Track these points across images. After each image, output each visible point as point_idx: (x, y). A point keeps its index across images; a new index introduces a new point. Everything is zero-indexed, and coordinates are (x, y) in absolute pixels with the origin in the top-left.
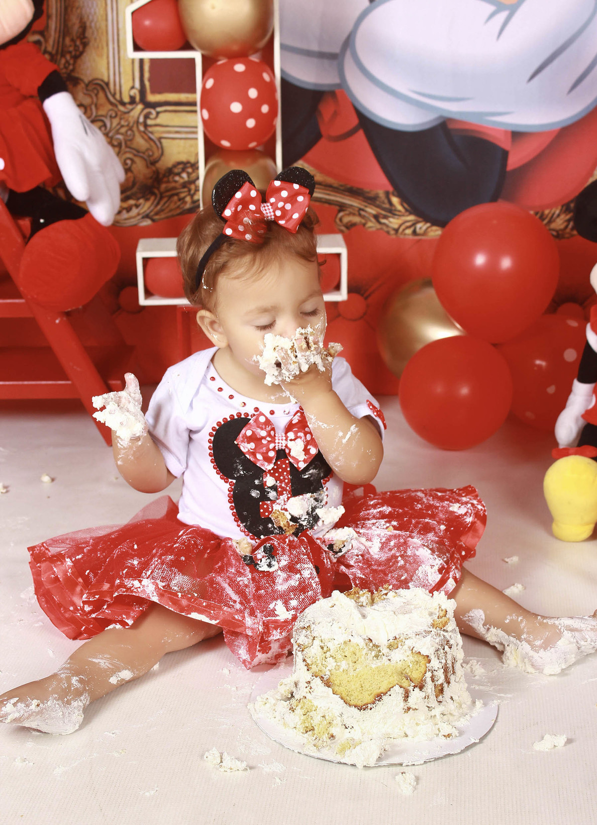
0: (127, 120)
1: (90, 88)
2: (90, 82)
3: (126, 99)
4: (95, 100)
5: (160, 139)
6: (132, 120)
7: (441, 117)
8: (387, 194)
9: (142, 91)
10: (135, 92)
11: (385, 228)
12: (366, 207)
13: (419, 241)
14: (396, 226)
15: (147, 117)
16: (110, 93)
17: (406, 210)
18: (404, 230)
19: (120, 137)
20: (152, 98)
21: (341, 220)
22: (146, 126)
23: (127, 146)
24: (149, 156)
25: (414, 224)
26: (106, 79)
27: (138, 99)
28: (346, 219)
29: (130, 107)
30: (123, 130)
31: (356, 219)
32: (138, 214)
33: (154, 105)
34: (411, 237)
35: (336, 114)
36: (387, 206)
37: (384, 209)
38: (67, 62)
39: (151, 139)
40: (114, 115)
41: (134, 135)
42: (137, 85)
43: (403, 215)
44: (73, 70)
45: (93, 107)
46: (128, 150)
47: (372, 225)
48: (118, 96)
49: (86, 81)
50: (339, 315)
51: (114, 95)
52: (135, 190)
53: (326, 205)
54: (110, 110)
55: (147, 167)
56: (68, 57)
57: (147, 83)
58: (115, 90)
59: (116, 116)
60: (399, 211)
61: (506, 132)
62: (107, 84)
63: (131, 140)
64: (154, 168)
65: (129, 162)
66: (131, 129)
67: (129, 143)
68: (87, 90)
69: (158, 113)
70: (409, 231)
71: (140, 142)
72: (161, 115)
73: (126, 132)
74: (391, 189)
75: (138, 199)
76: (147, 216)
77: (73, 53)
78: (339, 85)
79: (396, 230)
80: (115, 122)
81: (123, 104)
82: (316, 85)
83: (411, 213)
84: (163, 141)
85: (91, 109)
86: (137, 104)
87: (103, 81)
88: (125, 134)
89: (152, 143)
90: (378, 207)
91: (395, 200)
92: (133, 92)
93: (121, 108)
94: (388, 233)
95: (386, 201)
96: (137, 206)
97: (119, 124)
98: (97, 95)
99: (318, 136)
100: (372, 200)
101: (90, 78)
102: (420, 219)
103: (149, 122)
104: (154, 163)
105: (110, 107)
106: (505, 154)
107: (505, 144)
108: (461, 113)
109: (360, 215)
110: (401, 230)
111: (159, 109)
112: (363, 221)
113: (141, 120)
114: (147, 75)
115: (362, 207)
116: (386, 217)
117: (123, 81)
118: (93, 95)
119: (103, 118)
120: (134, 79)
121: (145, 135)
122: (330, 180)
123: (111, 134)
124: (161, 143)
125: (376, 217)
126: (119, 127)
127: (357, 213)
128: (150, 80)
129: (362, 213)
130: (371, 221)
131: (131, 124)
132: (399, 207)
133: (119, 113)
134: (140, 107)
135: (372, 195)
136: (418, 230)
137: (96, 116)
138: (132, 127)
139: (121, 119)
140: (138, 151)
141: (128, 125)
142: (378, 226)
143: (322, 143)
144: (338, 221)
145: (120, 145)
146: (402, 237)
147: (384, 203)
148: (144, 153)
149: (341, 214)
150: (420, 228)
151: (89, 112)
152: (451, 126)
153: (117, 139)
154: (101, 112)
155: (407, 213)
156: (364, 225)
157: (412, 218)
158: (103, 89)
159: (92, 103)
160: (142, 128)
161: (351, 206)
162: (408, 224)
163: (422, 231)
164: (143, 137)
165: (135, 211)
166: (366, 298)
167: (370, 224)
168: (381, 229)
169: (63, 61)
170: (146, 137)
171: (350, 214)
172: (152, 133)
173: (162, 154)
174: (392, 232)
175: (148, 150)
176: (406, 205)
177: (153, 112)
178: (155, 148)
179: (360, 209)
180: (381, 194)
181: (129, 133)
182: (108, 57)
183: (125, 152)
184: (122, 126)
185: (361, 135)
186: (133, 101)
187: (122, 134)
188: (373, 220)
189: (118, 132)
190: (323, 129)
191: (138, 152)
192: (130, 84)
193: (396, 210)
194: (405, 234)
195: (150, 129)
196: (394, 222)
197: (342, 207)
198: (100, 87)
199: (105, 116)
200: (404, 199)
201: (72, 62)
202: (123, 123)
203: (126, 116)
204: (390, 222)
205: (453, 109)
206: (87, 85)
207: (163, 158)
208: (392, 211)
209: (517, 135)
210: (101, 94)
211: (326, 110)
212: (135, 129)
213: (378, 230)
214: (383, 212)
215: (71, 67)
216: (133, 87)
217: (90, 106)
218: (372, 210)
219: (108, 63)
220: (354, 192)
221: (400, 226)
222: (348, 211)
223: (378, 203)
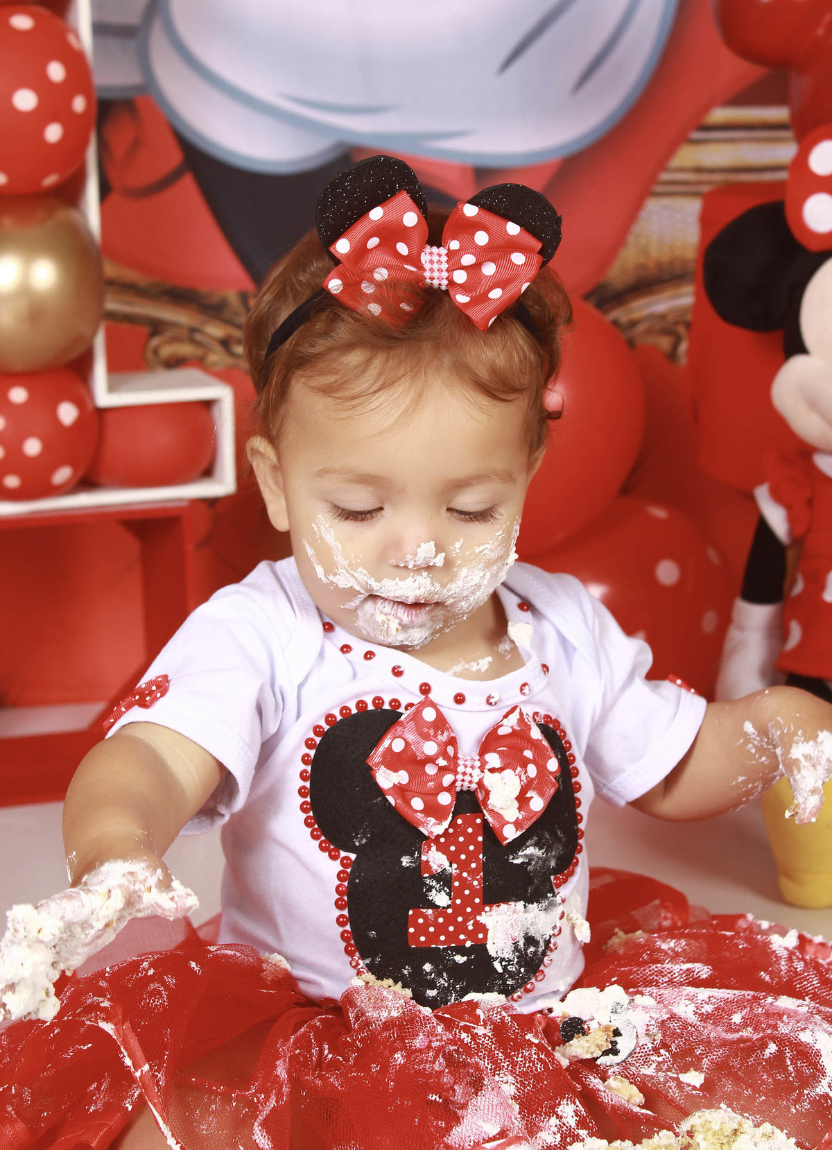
7: (341, 144)
8: (246, 298)
12: (205, 323)
21: (156, 352)
28: (166, 351)
31: (186, 349)
47: (218, 359)
53: (125, 326)
61: (463, 169)
74: (250, 287)
78: (141, 89)
90: (229, 322)
95: (242, 310)
100: (215, 310)
108: (377, 136)
109: (193, 341)
112: (200, 352)
115: (195, 324)
125: (225, 343)
127: (186, 337)
129: (198, 337)
130: (213, 351)
135: (215, 299)
142: (230, 361)
143: (113, 204)
144: (149, 355)
147: (237, 314)
149: (155, 342)
161: (174, 325)
167: (215, 358)
168: (236, 367)
171: (176, 340)
179: (193, 330)
180: (232, 296)
188: (218, 348)
190: (113, 176)
197: (157, 327)
205: (362, 128)
209: (483, 174)
214: (238, 334)
218: (215, 330)
220: (181, 296)
222: (169, 334)
223: (227, 314)
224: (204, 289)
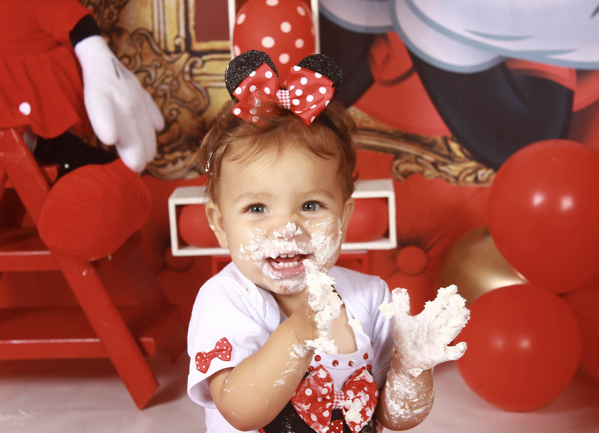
0: (172, 70)
1: (135, 37)
2: (135, 32)
3: (171, 48)
4: (139, 49)
5: (206, 88)
6: (177, 70)
7: (500, 57)
8: (445, 140)
9: (188, 40)
10: (180, 41)
11: (444, 176)
12: (423, 153)
13: (481, 189)
14: (456, 174)
15: (192, 66)
16: (155, 41)
17: (467, 156)
18: (465, 177)
19: (165, 87)
20: (198, 46)
21: (397, 168)
22: (192, 75)
23: (172, 96)
24: (195, 106)
25: (475, 171)
26: (150, 29)
27: (183, 47)
28: (403, 168)
29: (175, 56)
30: (168, 80)
31: (413, 167)
32: (185, 167)
33: (200, 54)
34: (473, 185)
35: (388, 58)
36: (445, 152)
37: (443, 156)
38: (111, 13)
39: (196, 89)
40: (158, 64)
41: (179, 86)
42: (182, 33)
43: (463, 162)
44: (117, 20)
45: (138, 58)
46: (173, 100)
47: (430, 172)
48: (162, 46)
49: (131, 30)
50: (398, 270)
51: (159, 45)
52: (181, 141)
53: (381, 153)
54: (154, 60)
55: (194, 117)
56: (112, 7)
57: (192, 32)
58: (160, 39)
59: (161, 66)
60: (459, 158)
61: (570, 70)
62: (152, 33)
63: (177, 90)
64: (200, 119)
65: (174, 113)
66: (176, 79)
67: (174, 93)
68: (132, 40)
69: (204, 62)
70: (470, 179)
71: (186, 92)
72: (208, 64)
73: (172, 82)
74: (449, 134)
75: (184, 151)
76: (193, 169)
77: (117, 4)
78: (391, 28)
79: (457, 178)
80: (160, 72)
81: (168, 53)
82: (367, 28)
83: (471, 159)
84: (211, 91)
85: (136, 60)
86: (182, 53)
87: (147, 30)
88: (170, 84)
89: (198, 93)
90: (436, 153)
91: (454, 146)
92: (178, 41)
93: (166, 58)
94: (448, 181)
95: (444, 147)
96: (183, 158)
97: (164, 74)
98: (141, 45)
99: (370, 81)
100: (429, 146)
101: (135, 28)
102: (481, 165)
103: (195, 71)
104: (200, 113)
105: (154, 57)
106: (570, 94)
107: (570, 83)
108: (521, 52)
109: (417, 163)
110: (461, 177)
111: (205, 58)
112: (420, 169)
113: (187, 69)
114: (192, 23)
115: (418, 154)
116: (445, 164)
117: (168, 30)
118: (138, 45)
119: (148, 69)
120: (179, 28)
121: (191, 84)
122: (384, 127)
123: (156, 85)
124: (207, 92)
125: (435, 164)
126: (163, 77)
127: (413, 160)
128: (195, 28)
129: (420, 160)
130: (428, 168)
131: (177, 73)
132: (459, 153)
133: (164, 63)
134: (185, 56)
135: (429, 141)
136: (480, 178)
137: (141, 66)
138: (178, 76)
139: (166, 69)
140: (184, 101)
141: (173, 75)
142: (437, 174)
143: (375, 89)
144: (394, 169)
145: (165, 96)
146: (463, 185)
147: (441, 149)
148: (190, 103)
149: (397, 162)
150: (483, 175)
151: (133, 63)
152: (511, 66)
153: (162, 90)
154: (147, 62)
155: (467, 160)
156: (422, 173)
157: (472, 164)
158: (147, 39)
159: (136, 53)
160: (187, 78)
161: (407, 154)
162: (469, 171)
163: (484, 178)
164: (188, 87)
165: (181, 164)
166: (427, 251)
167: (428, 172)
168: (441, 177)
169: (107, 11)
170: (192, 86)
171: (407, 162)
172: (198, 82)
173: (209, 104)
174: (452, 180)
175: (194, 100)
176: (466, 151)
177: (199, 61)
178: (201, 98)
179: (417, 157)
180: (439, 139)
181: (175, 83)
182: (152, 6)
183: (171, 103)
184: (167, 76)
185: (415, 79)
186: (178, 50)
187: (167, 84)
188: (431, 167)
189: (163, 82)
190: (376, 73)
191: (183, 103)
192: (175, 33)
193: (456, 156)
194: (466, 182)
195: (196, 78)
196: (453, 169)
197: (398, 155)
198: (145, 36)
199: (150, 66)
200: (463, 145)
201: (116, 12)
202: (168, 72)
203: (171, 66)
204: (450, 169)
205: (512, 48)
206: (132, 35)
207: (210, 108)
208: (451, 158)
209: (582, 74)
210: (146, 44)
211: (378, 54)
212: (180, 78)
213: (437, 178)
214: (441, 159)
215: (115, 18)
216: (178, 36)
217: (134, 56)
218: (430, 157)
219: (152, 12)
220: (411, 138)
221: (461, 173)
222: (404, 159)
223: (436, 149)
224: (423, 135)
